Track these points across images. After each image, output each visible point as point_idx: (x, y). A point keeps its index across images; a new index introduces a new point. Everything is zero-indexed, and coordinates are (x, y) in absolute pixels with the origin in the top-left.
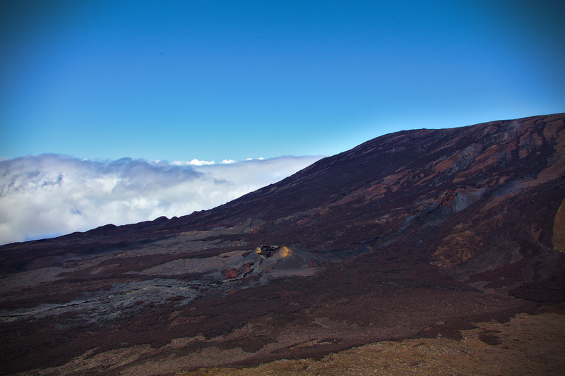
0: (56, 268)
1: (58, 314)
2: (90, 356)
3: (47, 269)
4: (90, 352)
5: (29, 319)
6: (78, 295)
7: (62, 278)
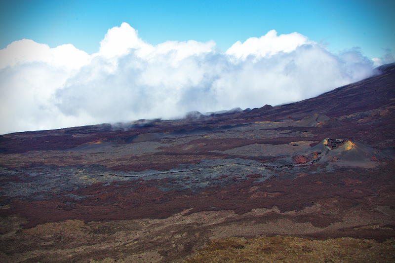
0: (156, 143)
1: (161, 179)
2: (186, 215)
3: (149, 142)
4: (187, 211)
5: (139, 180)
6: (175, 165)
7: (161, 151)
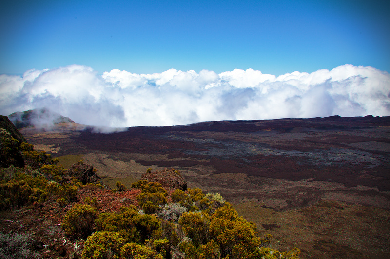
0: (304, 134)
1: (300, 156)
2: (310, 181)
3: (299, 133)
4: (311, 179)
5: (286, 156)
6: (312, 149)
7: (306, 139)
